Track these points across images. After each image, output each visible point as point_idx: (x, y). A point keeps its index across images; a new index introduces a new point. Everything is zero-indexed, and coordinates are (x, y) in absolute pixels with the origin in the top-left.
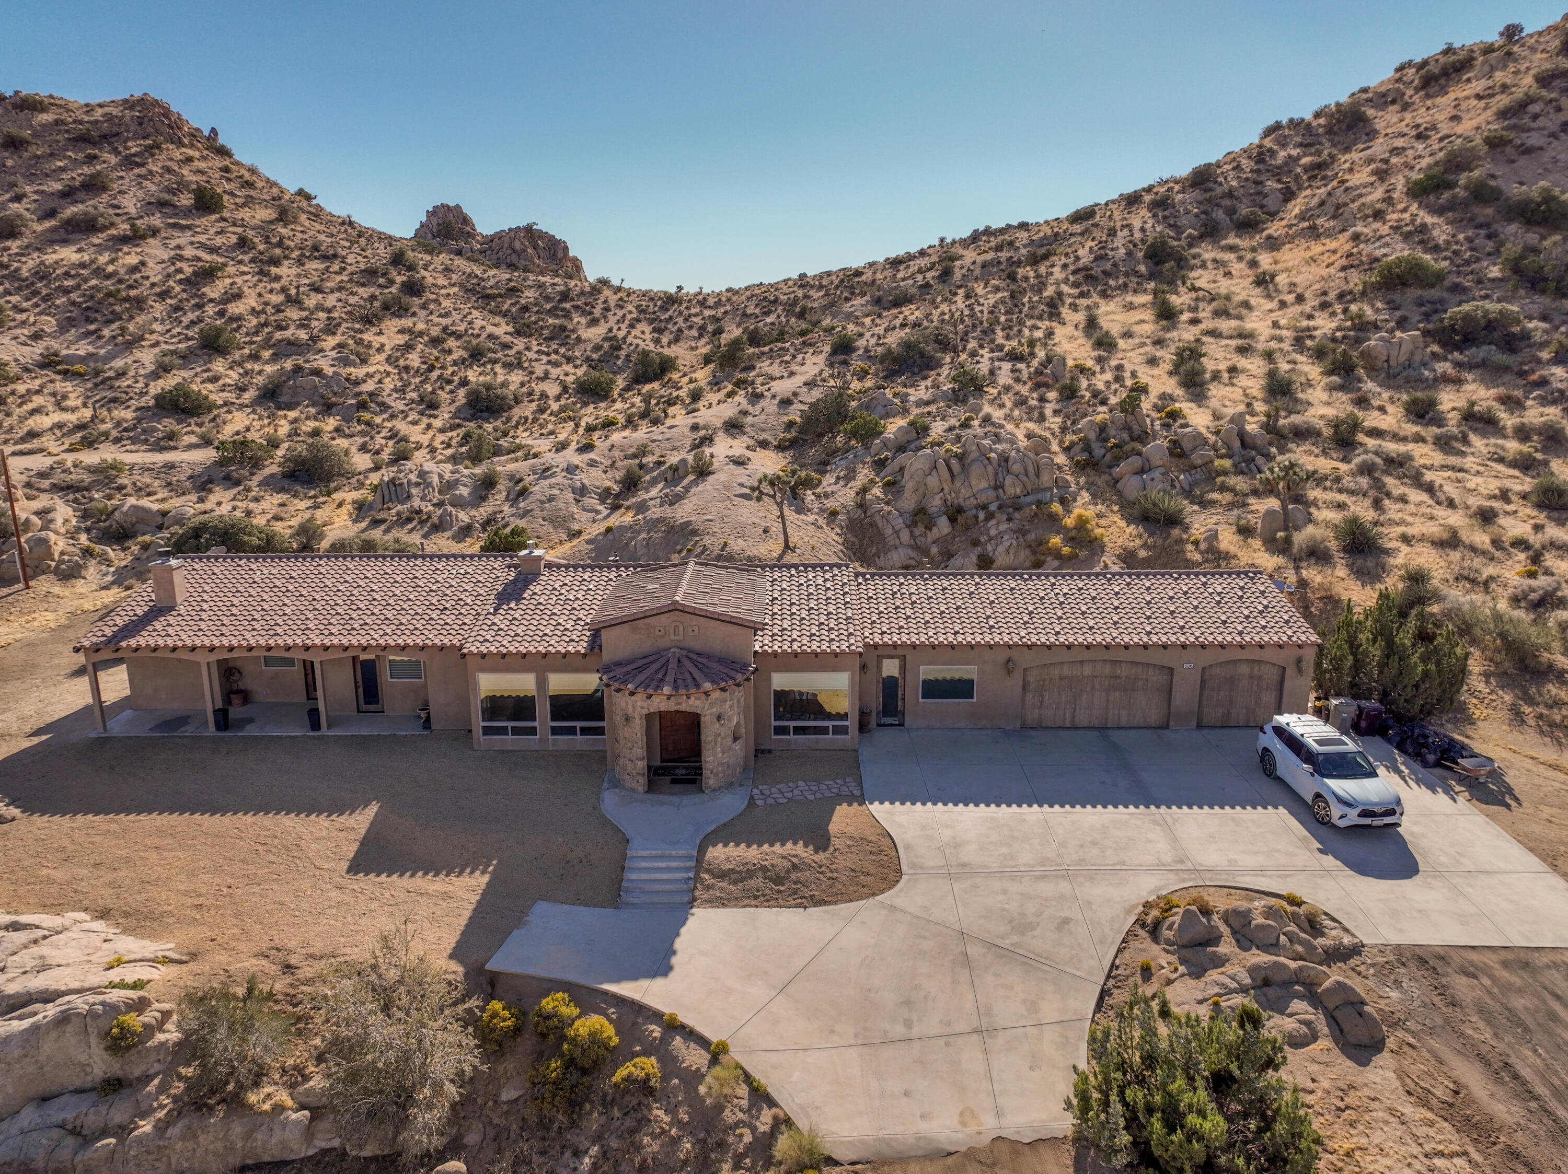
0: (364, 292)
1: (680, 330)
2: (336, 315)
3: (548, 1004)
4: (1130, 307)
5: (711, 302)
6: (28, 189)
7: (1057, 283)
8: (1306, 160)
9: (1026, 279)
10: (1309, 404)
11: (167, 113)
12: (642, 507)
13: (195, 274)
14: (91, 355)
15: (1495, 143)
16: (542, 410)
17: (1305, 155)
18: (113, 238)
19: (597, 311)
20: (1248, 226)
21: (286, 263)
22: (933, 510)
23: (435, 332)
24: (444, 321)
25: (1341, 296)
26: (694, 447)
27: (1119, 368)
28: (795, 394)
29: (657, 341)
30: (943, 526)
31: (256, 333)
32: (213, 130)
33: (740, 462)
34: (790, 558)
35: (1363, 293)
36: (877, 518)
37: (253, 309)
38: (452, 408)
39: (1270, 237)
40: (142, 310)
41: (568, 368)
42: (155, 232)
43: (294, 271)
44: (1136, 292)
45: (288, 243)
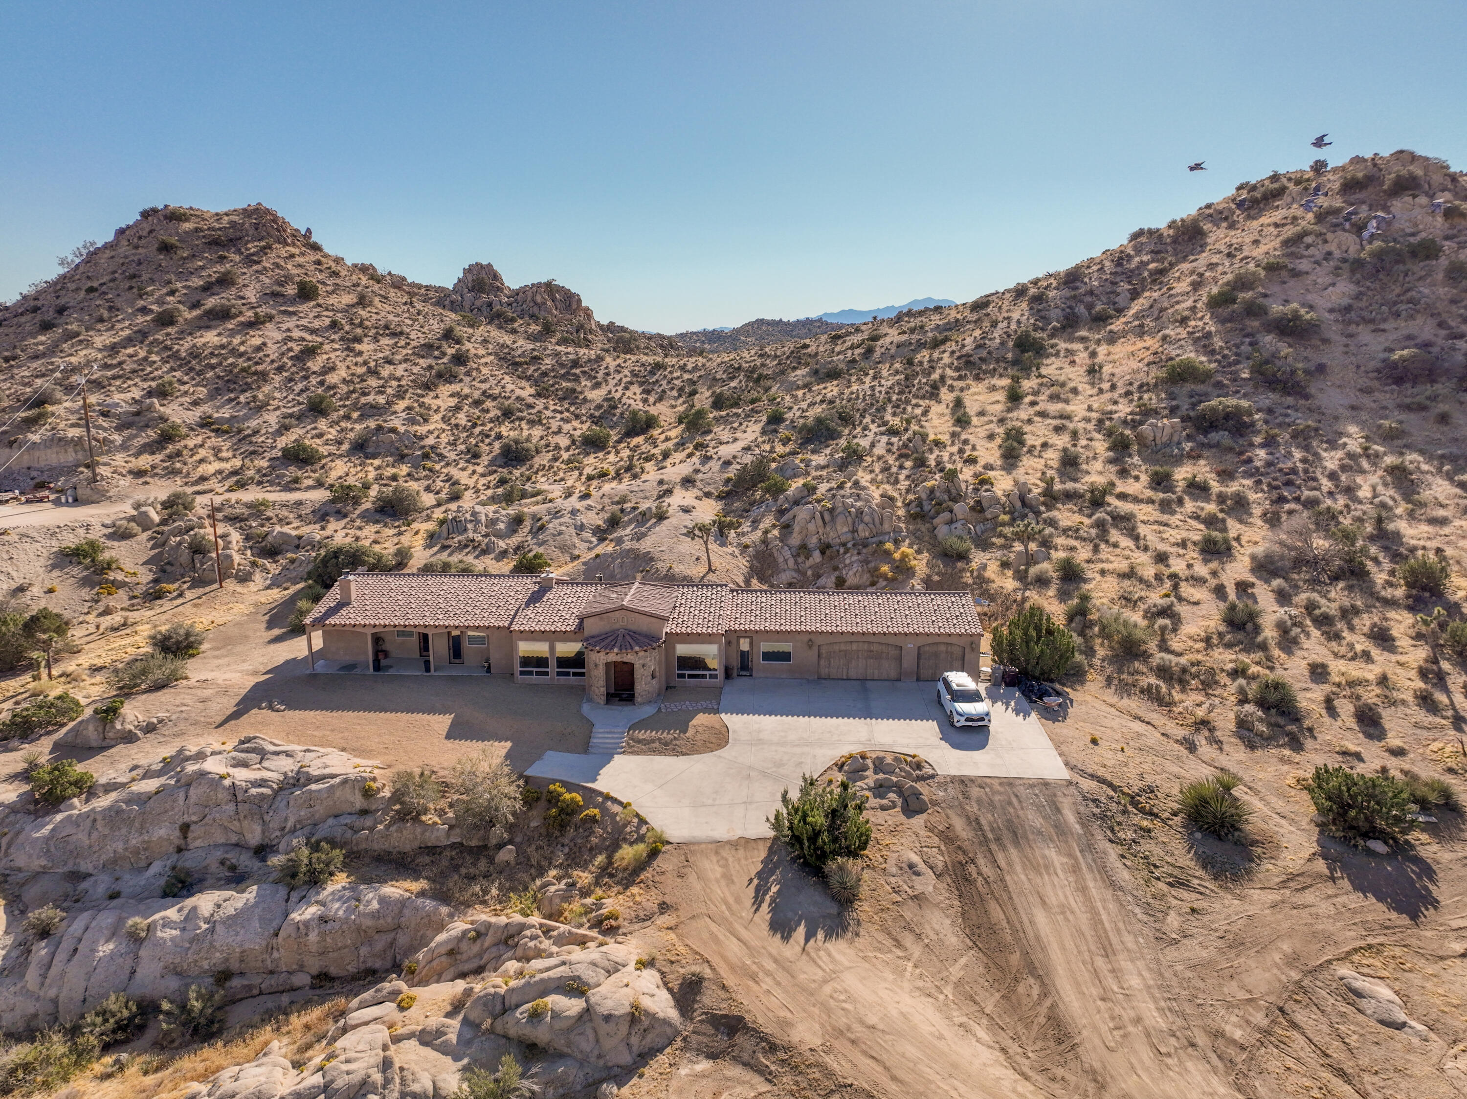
0: (424, 363)
1: (664, 391)
2: (403, 383)
3: (552, 787)
4: (993, 389)
6: (179, 285)
7: (944, 367)
8: (1152, 266)
9: (921, 363)
10: (1088, 473)
11: (275, 219)
12: (619, 541)
13: (301, 351)
14: (233, 417)
15: (1272, 268)
16: (555, 459)
17: (1153, 261)
18: (242, 324)
19: (600, 375)
20: (1099, 321)
21: (366, 340)
22: (811, 546)
23: (477, 395)
24: (484, 386)
25: (1141, 386)
26: (660, 497)
27: (966, 442)
28: (734, 457)
29: (645, 401)
30: (817, 556)
31: (347, 398)
32: (308, 230)
33: (686, 510)
34: (712, 577)
35: (1156, 385)
36: (774, 551)
37: (344, 379)
38: (490, 457)
39: (1111, 331)
40: (266, 381)
41: (576, 423)
42: (270, 318)
43: (372, 347)
44: (1001, 376)
45: (367, 323)
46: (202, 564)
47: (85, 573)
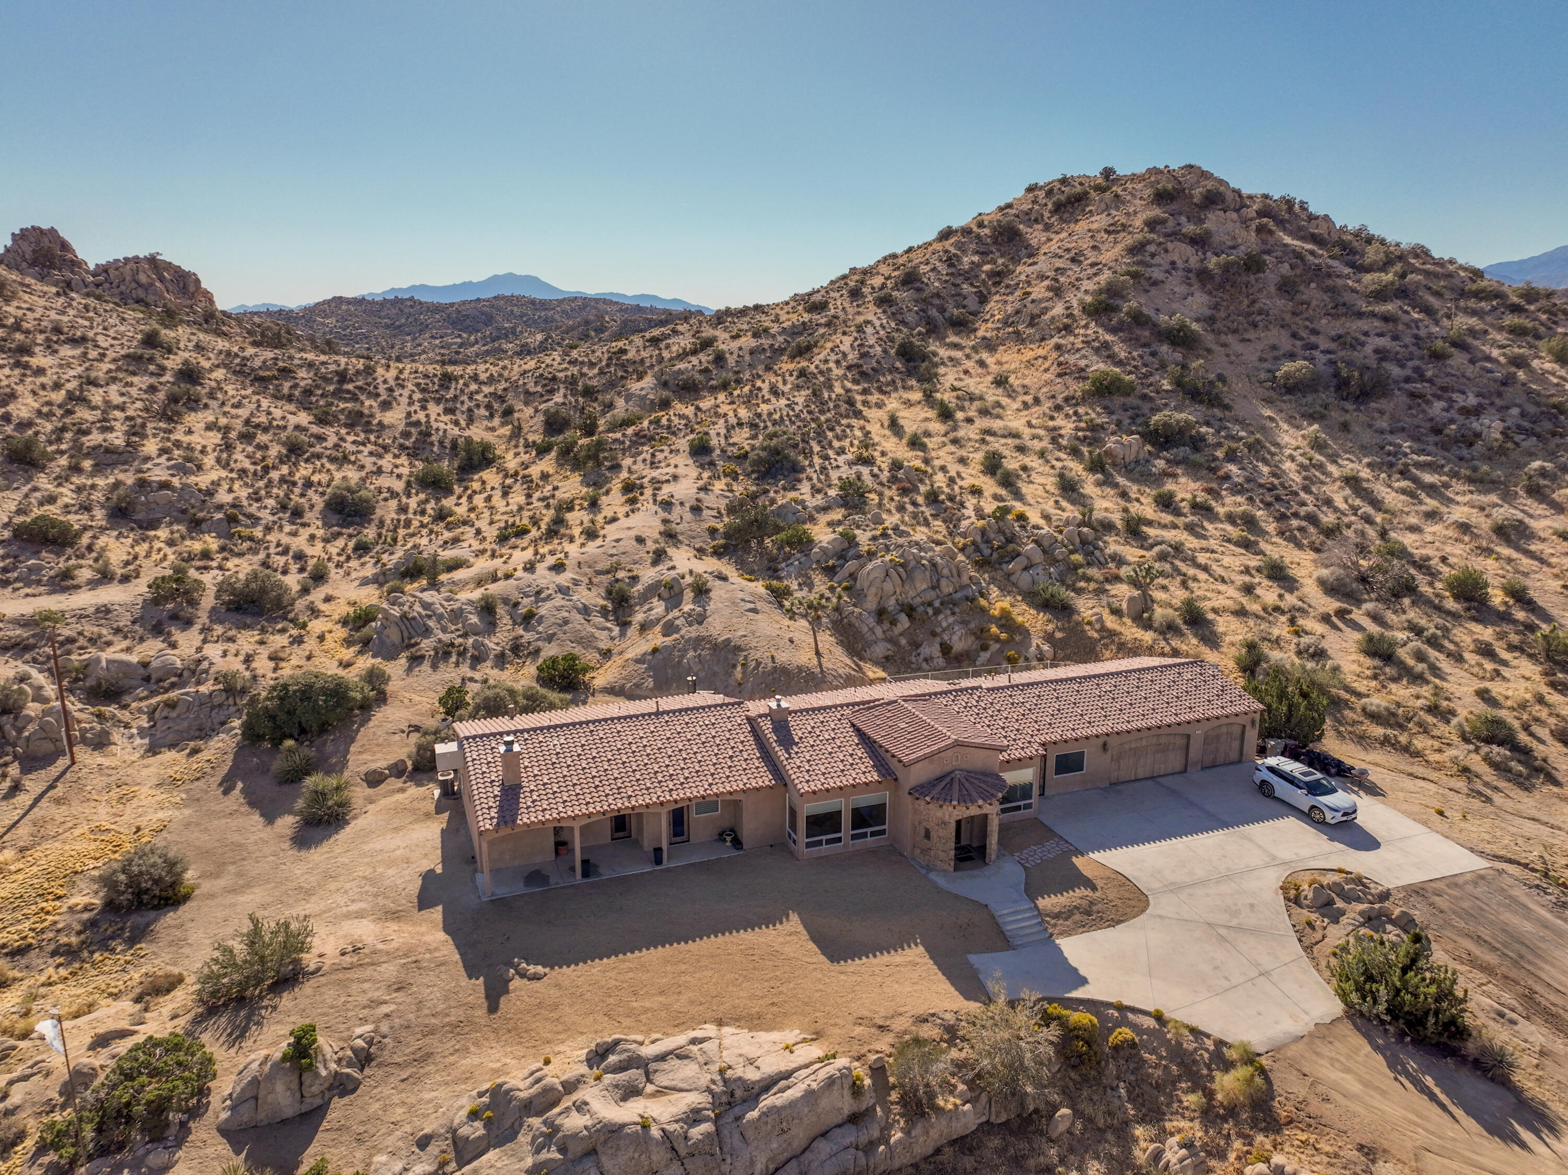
0: (140, 382)
1: (470, 410)
2: (131, 413)
4: (909, 404)
7: (840, 380)
8: (987, 268)
10: (1092, 498)
15: (1132, 275)
17: (984, 262)
19: (382, 392)
20: (962, 325)
21: (37, 350)
22: (892, 609)
23: (239, 425)
25: (1067, 400)
28: (697, 500)
30: (904, 622)
33: (720, 577)
35: (1084, 398)
36: (853, 620)
38: (317, 514)
39: (982, 338)
45: (25, 325)
46: (20, 731)
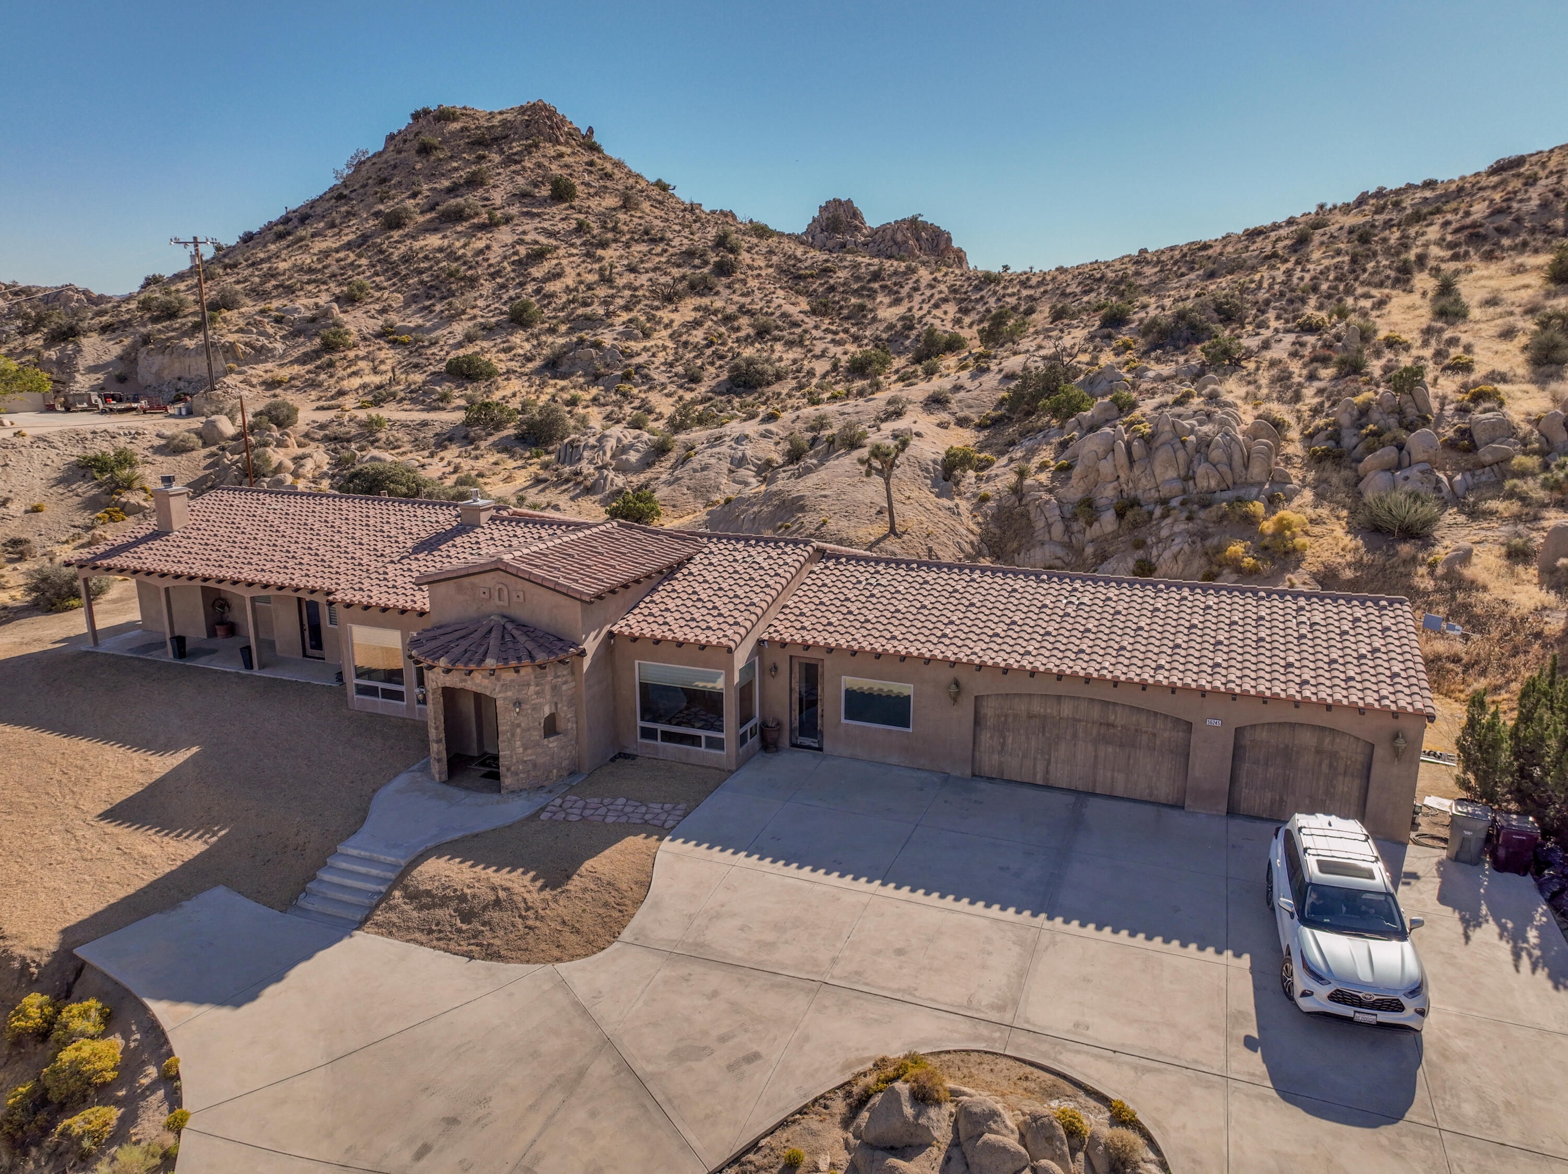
0: (676, 272)
2: (640, 293)
4: (1520, 270)
5: (1034, 281)
7: (1426, 245)
11: (552, 115)
13: (528, 256)
14: (419, 327)
18: (472, 226)
19: (904, 292)
21: (614, 245)
22: (1101, 502)
23: (731, 309)
27: (1452, 342)
28: (1026, 369)
29: (957, 322)
31: (562, 309)
32: (591, 130)
33: (898, 437)
36: (1031, 508)
37: (567, 287)
38: (713, 383)
40: (473, 288)
41: (850, 347)
42: (508, 220)
43: (618, 253)
44: (1536, 251)
45: (623, 227)
47: (95, 491)
